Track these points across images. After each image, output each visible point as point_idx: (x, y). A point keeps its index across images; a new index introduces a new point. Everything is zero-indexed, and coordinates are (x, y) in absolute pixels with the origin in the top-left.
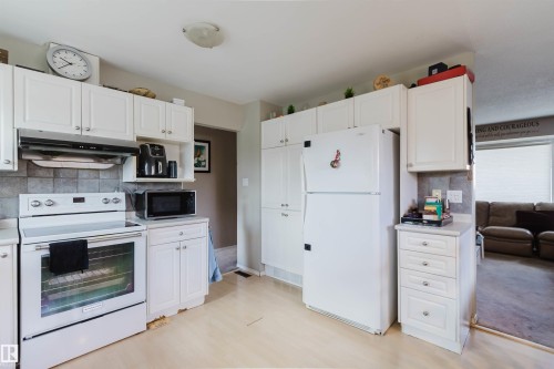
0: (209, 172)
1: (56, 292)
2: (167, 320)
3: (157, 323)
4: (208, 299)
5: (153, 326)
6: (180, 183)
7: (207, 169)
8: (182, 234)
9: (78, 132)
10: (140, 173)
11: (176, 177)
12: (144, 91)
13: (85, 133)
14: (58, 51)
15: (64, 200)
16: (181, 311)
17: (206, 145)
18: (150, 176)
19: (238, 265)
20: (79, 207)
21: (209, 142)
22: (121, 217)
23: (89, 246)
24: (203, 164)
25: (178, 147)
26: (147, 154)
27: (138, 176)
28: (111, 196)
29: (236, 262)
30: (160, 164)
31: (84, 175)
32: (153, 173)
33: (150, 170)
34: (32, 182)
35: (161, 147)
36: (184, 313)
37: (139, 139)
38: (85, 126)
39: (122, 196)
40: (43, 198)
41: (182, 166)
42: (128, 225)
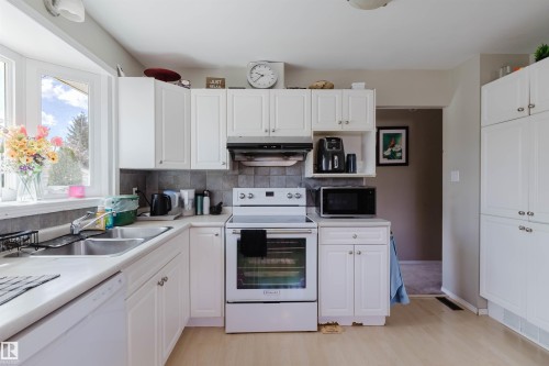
0: (406, 164)
1: (251, 270)
2: (338, 328)
3: (328, 327)
4: (389, 322)
5: (324, 330)
6: (361, 179)
7: (403, 161)
8: (355, 237)
9: (267, 134)
10: (318, 169)
11: (354, 171)
12: (321, 84)
13: (272, 134)
14: (254, 68)
15: (259, 194)
16: (355, 324)
17: (403, 132)
18: (327, 172)
19: (443, 289)
20: (270, 200)
21: (406, 128)
22: (302, 211)
23: (268, 236)
24: (398, 155)
25: (359, 138)
26: (324, 149)
27: (315, 172)
28: (294, 191)
29: (440, 285)
30: (336, 158)
31: (274, 172)
32: (330, 168)
33: (327, 165)
34: (241, 178)
35: (338, 140)
36: (359, 328)
37: (316, 134)
38: (272, 128)
39: (303, 191)
40: (247, 191)
41: (363, 158)
42: (308, 221)
